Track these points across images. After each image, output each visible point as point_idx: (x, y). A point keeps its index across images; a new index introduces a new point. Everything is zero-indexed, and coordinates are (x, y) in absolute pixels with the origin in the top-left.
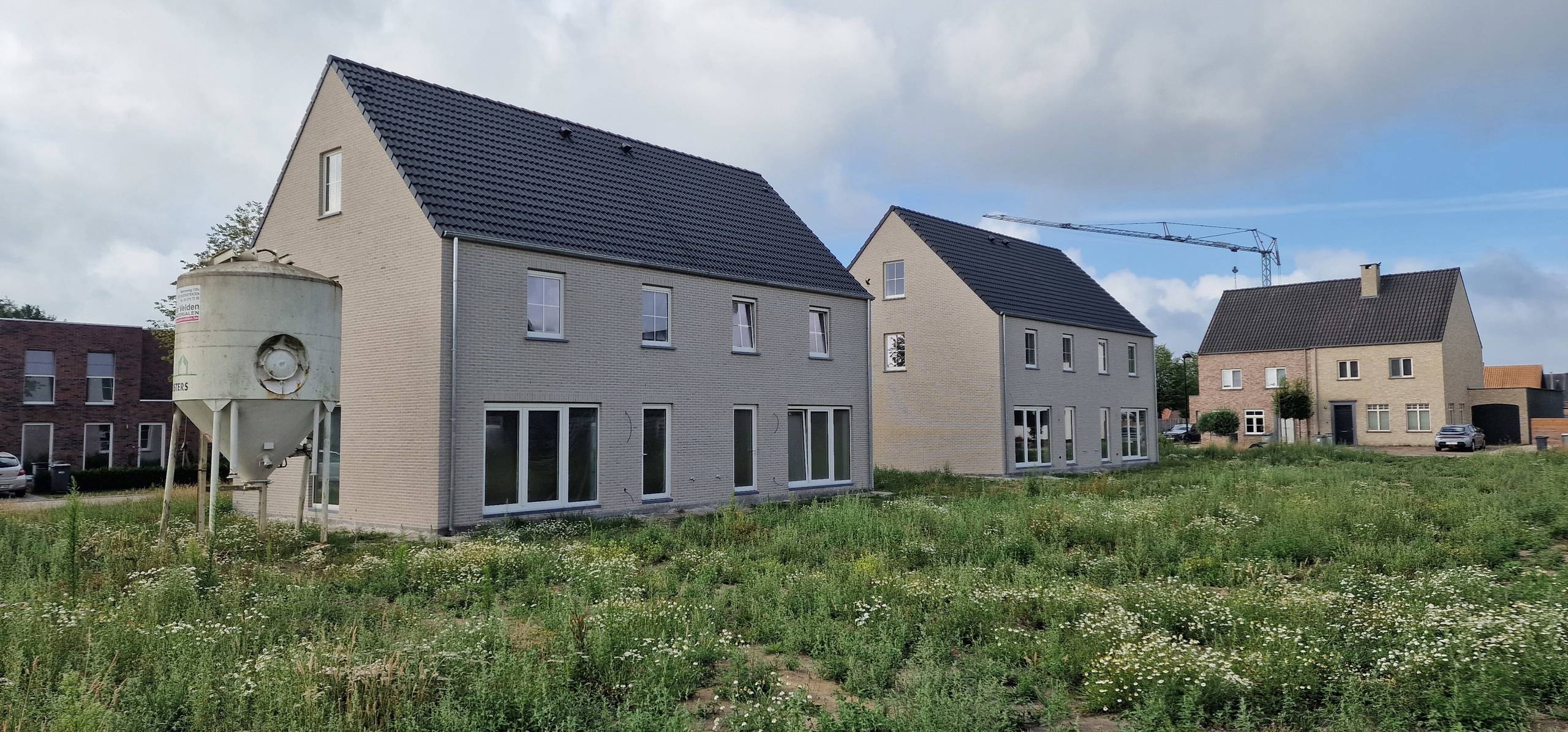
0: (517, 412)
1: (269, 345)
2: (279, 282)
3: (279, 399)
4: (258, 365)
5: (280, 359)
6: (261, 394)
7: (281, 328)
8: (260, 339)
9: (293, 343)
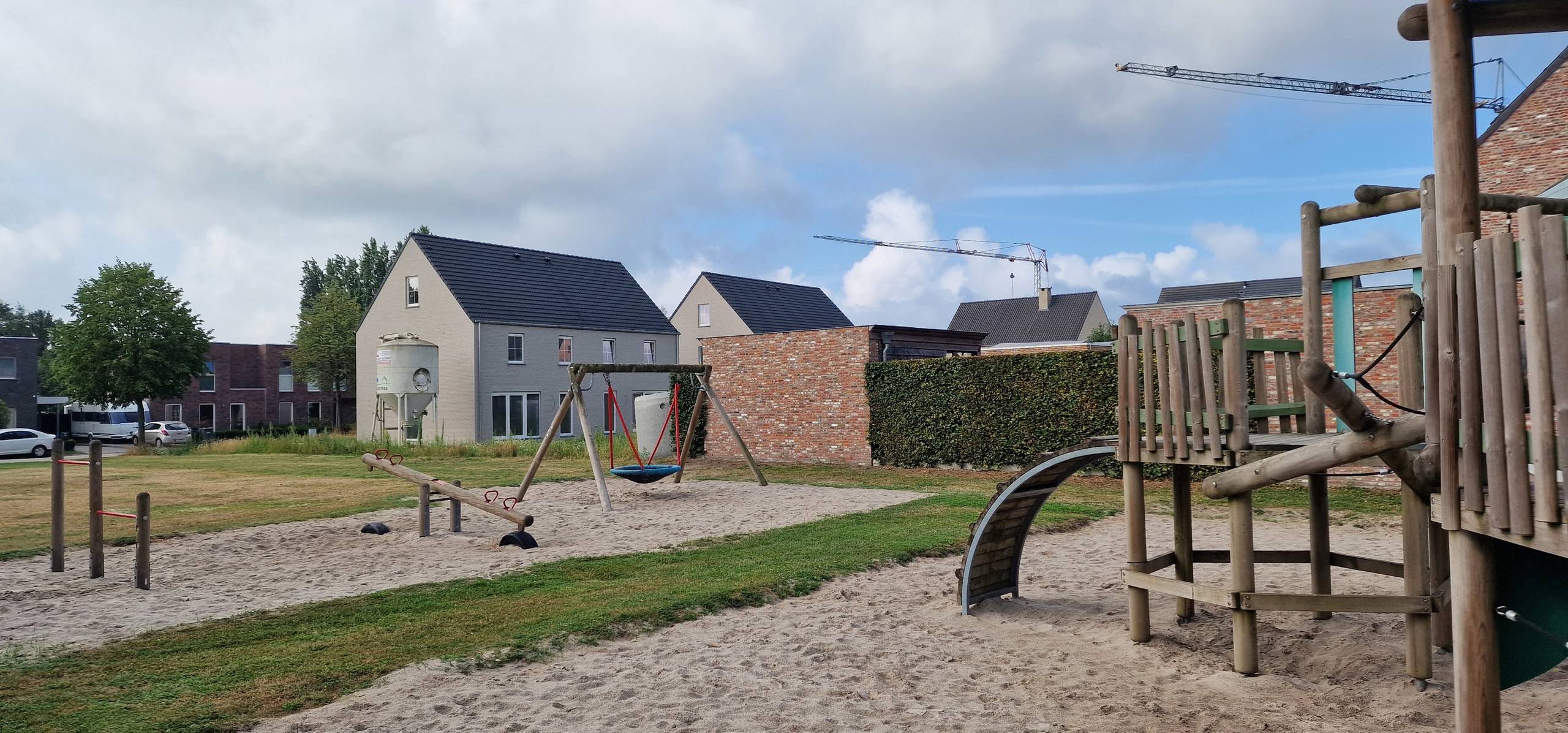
0: (505, 397)
1: (417, 372)
2: (420, 347)
3: (422, 393)
4: (414, 380)
5: (421, 377)
6: (415, 391)
7: (423, 366)
8: (414, 370)
9: (426, 371)
